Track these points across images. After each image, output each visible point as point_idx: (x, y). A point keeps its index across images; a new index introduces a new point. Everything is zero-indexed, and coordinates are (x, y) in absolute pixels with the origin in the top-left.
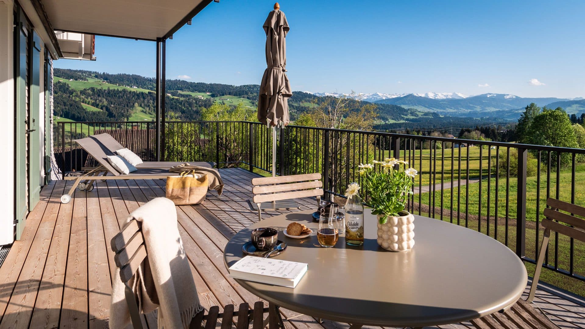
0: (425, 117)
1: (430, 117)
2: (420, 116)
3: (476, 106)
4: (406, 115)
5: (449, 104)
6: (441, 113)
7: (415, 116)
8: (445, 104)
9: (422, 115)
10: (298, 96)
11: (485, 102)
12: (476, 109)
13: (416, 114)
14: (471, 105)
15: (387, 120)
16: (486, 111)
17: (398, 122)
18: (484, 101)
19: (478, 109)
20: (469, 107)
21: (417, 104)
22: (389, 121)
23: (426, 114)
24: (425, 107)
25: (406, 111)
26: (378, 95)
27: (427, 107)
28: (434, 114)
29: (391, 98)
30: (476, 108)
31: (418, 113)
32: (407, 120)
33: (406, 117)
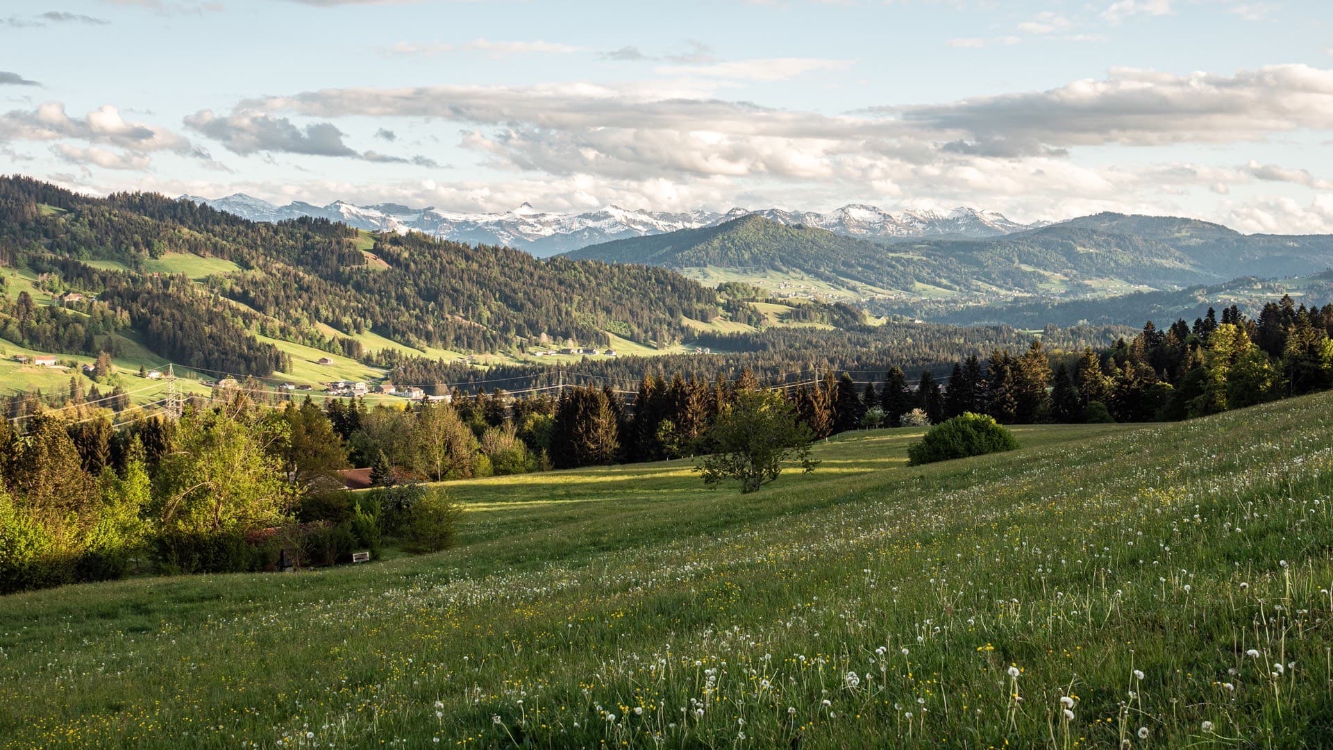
0: (794, 325)
1: (819, 327)
2: (774, 322)
3: (1047, 274)
4: (704, 318)
5: (927, 264)
6: (877, 308)
7: (749, 321)
8: (910, 261)
9: (782, 317)
10: (130, 221)
11: (1089, 256)
12: (1047, 286)
13: (755, 311)
14: (1024, 267)
15: (602, 341)
16: (1089, 296)
17: (660, 353)
18: (1080, 249)
19: (1055, 285)
20: (1013, 278)
21: (778, 263)
22: (613, 347)
23: (800, 312)
24: (819, 276)
25: (705, 295)
26: (607, 216)
27: (827, 279)
28: (844, 314)
29: (669, 230)
30: (1042, 279)
31: (761, 307)
32: (707, 340)
33: (698, 327)
